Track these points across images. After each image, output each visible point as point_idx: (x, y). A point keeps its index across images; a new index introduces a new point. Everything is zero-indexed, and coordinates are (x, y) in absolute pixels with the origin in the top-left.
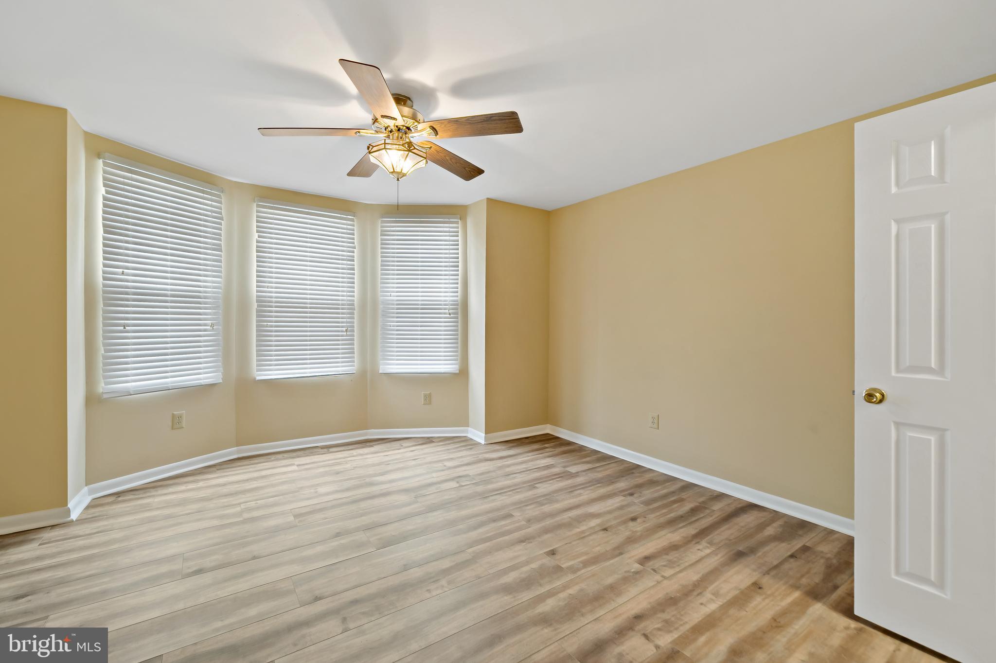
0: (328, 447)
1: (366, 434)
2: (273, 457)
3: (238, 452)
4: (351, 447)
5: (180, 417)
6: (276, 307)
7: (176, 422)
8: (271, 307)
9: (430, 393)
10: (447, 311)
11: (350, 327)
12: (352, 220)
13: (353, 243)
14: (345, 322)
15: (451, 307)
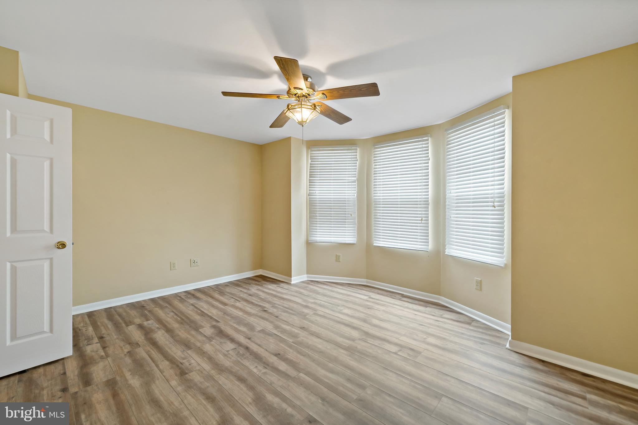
0: (403, 296)
1: (439, 299)
2: (373, 290)
3: (367, 282)
4: (417, 302)
5: (339, 256)
6: (383, 204)
7: (338, 258)
8: (380, 204)
9: (481, 280)
10: (492, 204)
11: (425, 217)
12: (428, 140)
13: (428, 156)
14: (422, 214)
15: (497, 199)
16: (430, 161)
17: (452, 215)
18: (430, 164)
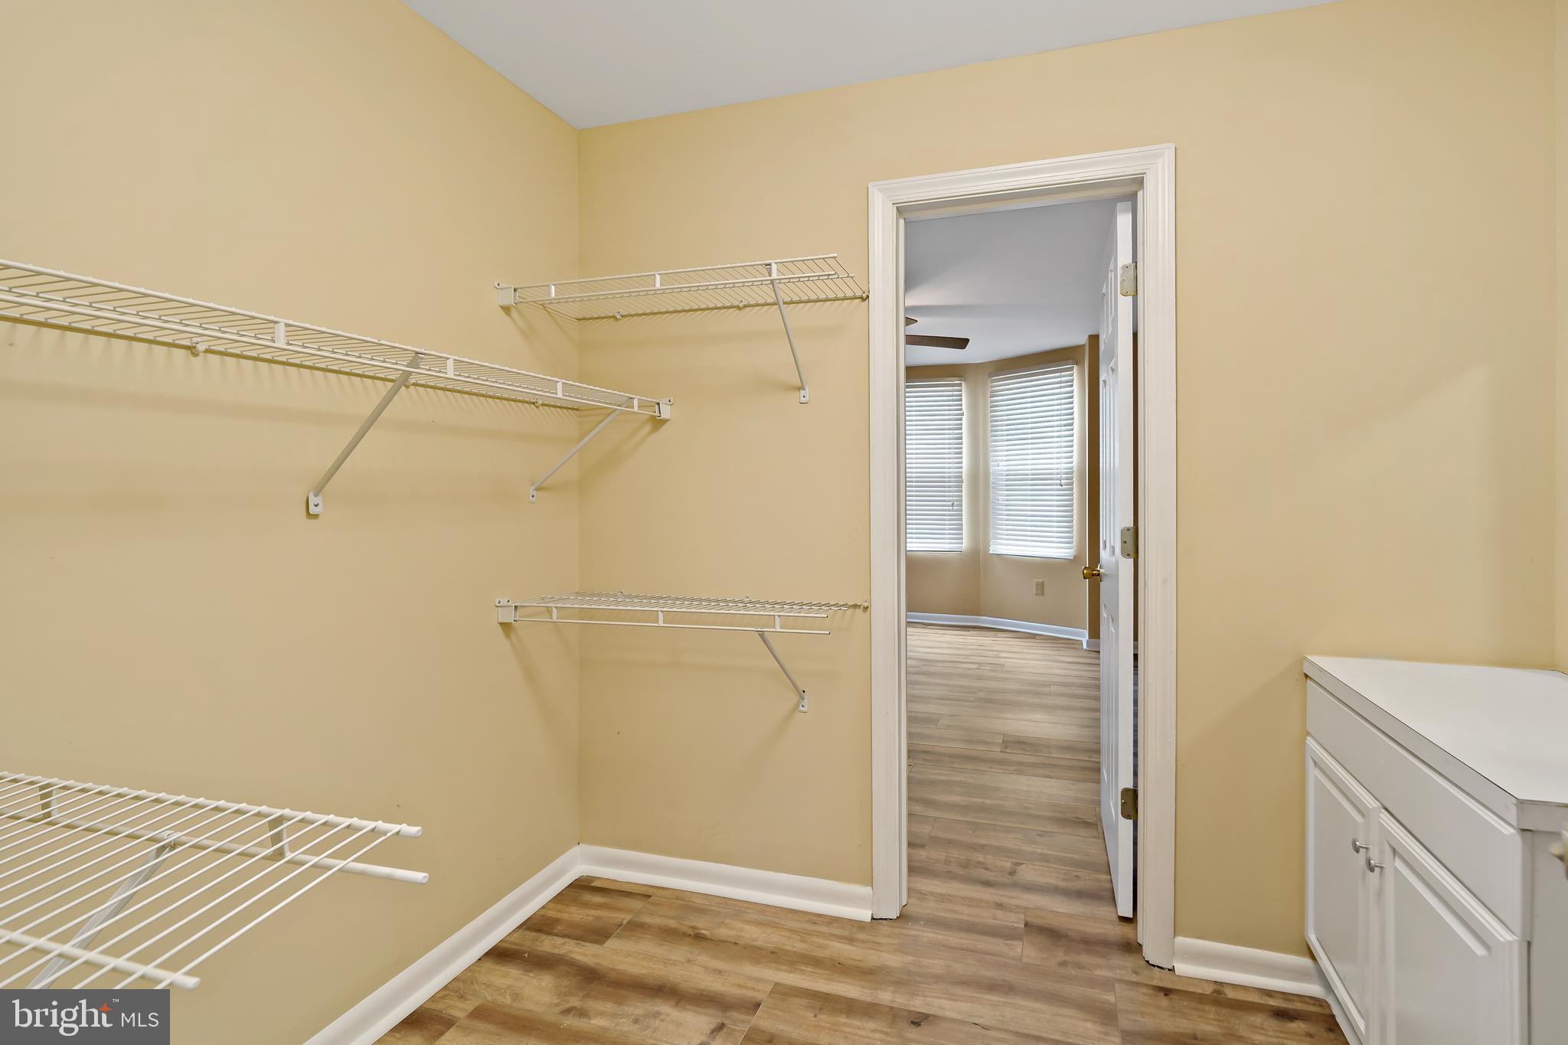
1: (978, 621)
10: (1059, 482)
11: (957, 501)
12: (960, 385)
13: (961, 410)
14: (953, 496)
15: (1063, 476)
16: (964, 418)
17: (1001, 497)
18: (965, 421)
